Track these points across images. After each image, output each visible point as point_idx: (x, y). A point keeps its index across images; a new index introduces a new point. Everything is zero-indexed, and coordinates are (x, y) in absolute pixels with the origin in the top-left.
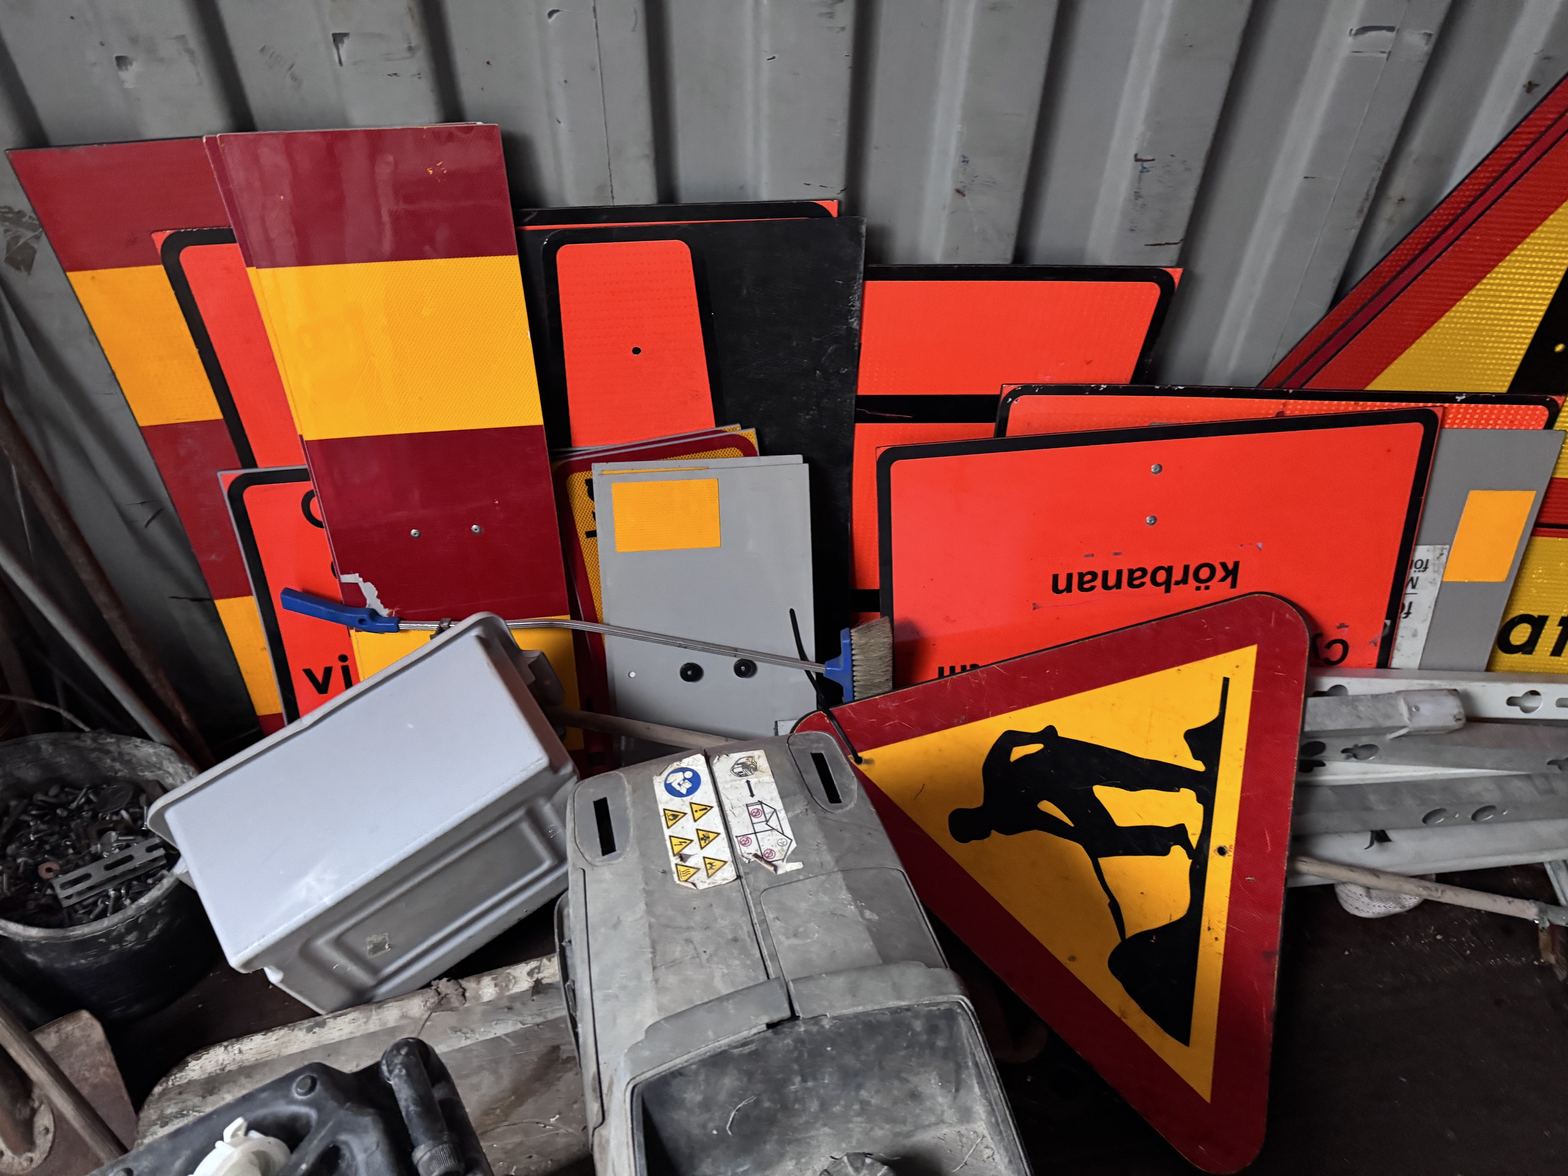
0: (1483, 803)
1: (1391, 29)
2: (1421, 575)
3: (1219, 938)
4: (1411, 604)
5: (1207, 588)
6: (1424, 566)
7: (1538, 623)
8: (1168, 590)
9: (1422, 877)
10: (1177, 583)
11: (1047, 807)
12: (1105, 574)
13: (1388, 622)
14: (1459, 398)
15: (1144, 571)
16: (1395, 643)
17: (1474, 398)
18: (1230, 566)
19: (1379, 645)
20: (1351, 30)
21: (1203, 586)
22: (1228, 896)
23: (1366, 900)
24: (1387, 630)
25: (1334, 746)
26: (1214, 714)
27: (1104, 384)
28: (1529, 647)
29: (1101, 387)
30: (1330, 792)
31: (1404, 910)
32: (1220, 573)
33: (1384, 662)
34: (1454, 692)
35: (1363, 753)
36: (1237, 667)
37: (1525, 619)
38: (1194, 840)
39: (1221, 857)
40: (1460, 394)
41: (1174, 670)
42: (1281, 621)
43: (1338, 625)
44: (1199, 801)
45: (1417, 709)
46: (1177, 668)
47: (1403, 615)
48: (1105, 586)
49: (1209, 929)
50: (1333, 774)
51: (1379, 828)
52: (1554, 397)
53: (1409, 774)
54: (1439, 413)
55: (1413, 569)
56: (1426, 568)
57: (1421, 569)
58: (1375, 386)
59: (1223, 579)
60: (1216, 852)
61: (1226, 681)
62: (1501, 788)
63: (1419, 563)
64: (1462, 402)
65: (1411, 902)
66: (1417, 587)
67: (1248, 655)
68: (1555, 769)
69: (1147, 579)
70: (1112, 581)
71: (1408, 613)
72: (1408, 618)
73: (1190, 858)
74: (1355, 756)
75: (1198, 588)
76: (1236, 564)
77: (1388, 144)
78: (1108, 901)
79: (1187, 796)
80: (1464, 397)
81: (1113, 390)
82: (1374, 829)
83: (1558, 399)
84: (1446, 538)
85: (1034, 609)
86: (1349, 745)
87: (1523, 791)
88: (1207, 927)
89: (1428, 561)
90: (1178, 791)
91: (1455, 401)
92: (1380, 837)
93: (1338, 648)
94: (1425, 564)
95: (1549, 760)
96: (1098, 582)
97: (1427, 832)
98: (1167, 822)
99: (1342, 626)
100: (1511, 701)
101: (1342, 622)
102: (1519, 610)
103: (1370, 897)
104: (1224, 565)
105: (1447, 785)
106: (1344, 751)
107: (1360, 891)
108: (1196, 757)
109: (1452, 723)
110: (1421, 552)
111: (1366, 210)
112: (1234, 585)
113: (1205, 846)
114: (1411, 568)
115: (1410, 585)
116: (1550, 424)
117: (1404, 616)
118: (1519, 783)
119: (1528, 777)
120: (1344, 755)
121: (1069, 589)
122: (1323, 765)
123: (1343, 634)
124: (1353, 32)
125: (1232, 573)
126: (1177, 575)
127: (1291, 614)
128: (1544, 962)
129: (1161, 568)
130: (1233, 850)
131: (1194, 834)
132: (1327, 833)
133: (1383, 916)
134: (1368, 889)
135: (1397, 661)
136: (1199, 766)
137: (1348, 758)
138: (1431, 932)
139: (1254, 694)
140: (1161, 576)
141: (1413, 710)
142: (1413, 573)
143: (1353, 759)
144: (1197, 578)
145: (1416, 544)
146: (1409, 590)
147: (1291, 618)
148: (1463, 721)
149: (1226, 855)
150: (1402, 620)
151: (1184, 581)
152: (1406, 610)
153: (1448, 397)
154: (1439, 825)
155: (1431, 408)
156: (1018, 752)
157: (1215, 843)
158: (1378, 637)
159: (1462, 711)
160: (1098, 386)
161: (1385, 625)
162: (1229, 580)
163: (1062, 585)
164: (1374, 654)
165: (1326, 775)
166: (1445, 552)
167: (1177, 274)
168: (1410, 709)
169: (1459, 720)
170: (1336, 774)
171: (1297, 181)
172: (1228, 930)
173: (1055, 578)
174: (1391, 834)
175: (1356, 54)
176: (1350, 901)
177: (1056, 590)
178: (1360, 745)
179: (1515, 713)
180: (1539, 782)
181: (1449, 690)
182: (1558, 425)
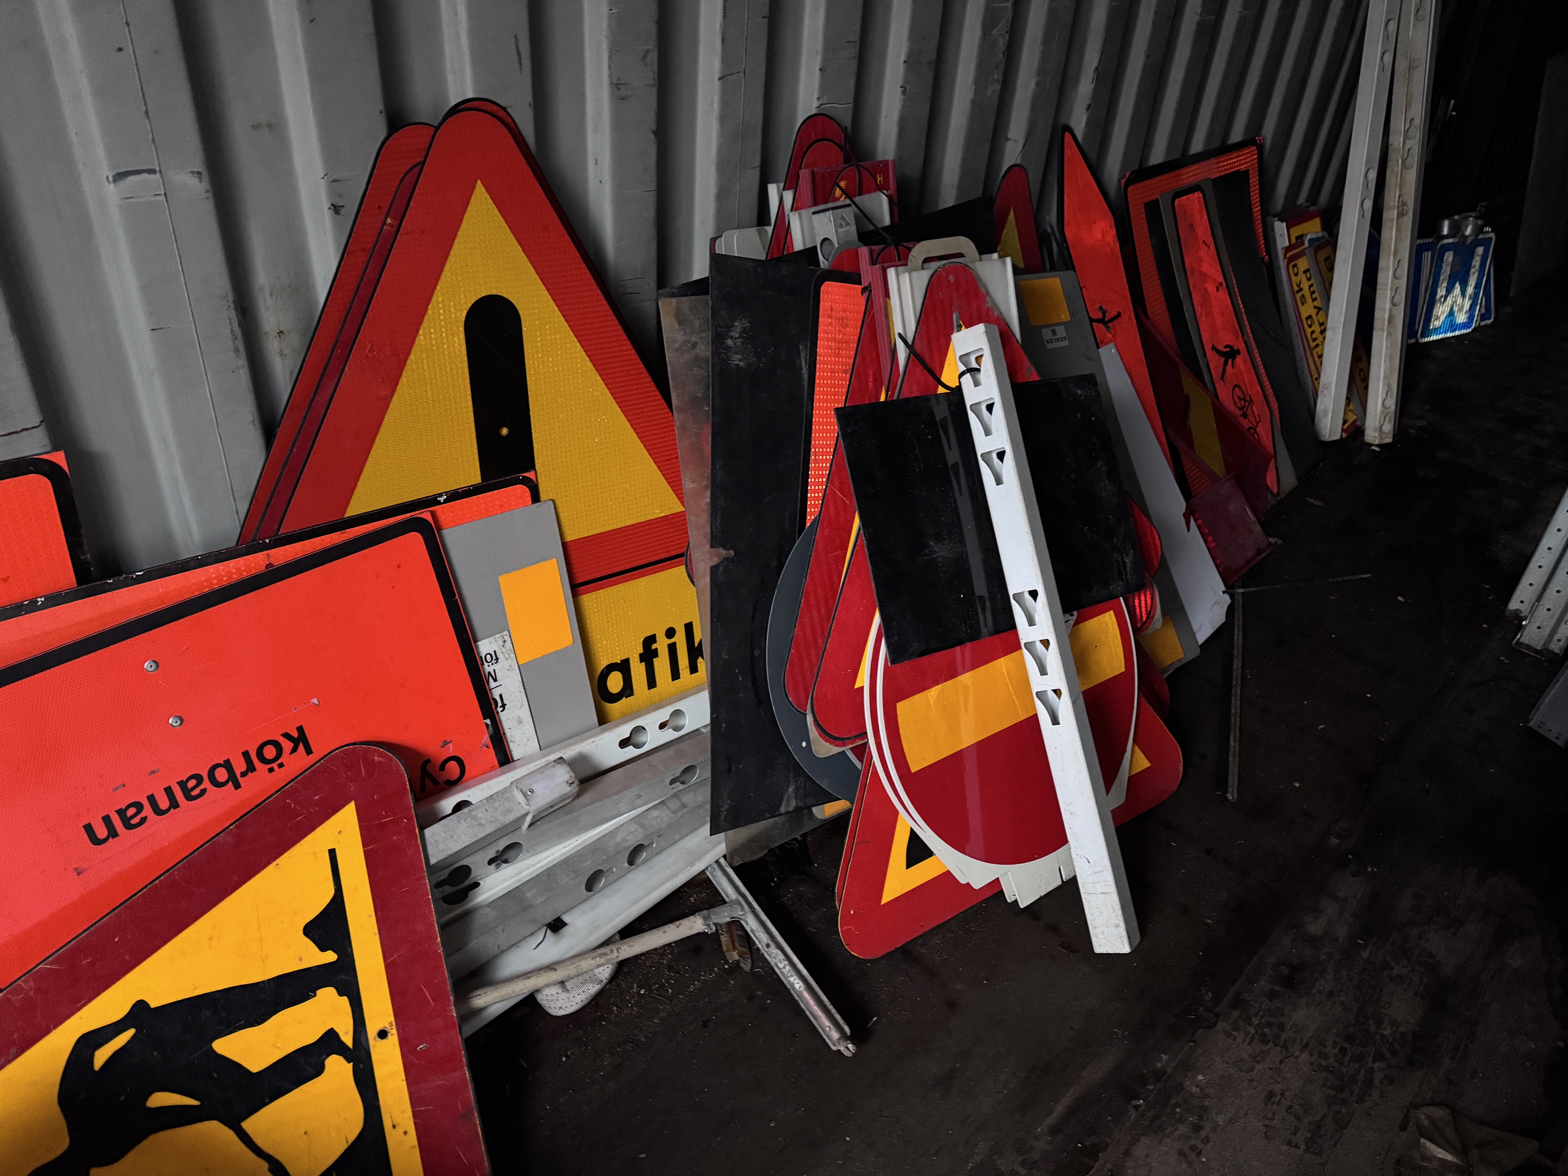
0: (629, 847)
1: (152, 171)
2: (496, 667)
3: (408, 1130)
4: (501, 696)
5: (281, 766)
6: (494, 658)
7: (624, 667)
8: (237, 786)
9: (607, 943)
10: (243, 774)
11: (161, 1099)
12: (151, 799)
13: (488, 721)
14: (442, 499)
15: (199, 778)
16: (505, 738)
17: (454, 496)
18: (295, 734)
19: (491, 745)
20: (107, 177)
21: (275, 765)
22: (404, 1078)
23: (564, 995)
24: (491, 728)
25: (477, 863)
26: (329, 892)
27: (41, 597)
28: (628, 690)
29: (38, 602)
30: (488, 910)
31: (603, 984)
32: (287, 745)
33: (505, 758)
34: (560, 761)
35: (509, 855)
36: (340, 832)
37: (611, 668)
38: (348, 1039)
39: (384, 1041)
40: (441, 495)
41: (271, 868)
42: (371, 765)
43: (441, 744)
44: (341, 994)
45: (532, 791)
46: (274, 864)
47: (500, 709)
48: (159, 812)
49: (394, 1126)
50: (487, 891)
51: (550, 918)
52: (525, 474)
53: (559, 853)
54: (429, 518)
55: (486, 664)
56: (497, 659)
57: (494, 661)
58: (352, 511)
59: (294, 750)
60: (378, 1039)
61: (332, 853)
62: (642, 825)
63: (488, 657)
64: (446, 501)
65: (605, 973)
66: (498, 679)
67: (348, 814)
68: (679, 786)
69: (206, 784)
70: (164, 803)
71: (504, 706)
72: (506, 709)
73: (349, 1062)
74: (506, 861)
75: (271, 770)
76: (300, 729)
77: (221, 283)
78: (266, 1165)
79: (327, 995)
80: (445, 497)
81: (54, 600)
82: (548, 921)
83: (530, 475)
84: (501, 625)
85: (79, 874)
86: (491, 853)
87: (662, 816)
88: (391, 1127)
89: (495, 651)
90: (315, 995)
91: (439, 503)
92: (557, 926)
93: (453, 766)
94: (494, 655)
95: (669, 781)
96: (148, 811)
97: (596, 898)
98: (312, 1036)
99: (446, 743)
100: (624, 743)
101: (443, 740)
102: (602, 663)
103: (565, 990)
104: (286, 736)
105: (595, 847)
106: (490, 862)
107: (554, 990)
108: (323, 949)
109: (567, 789)
110: (485, 647)
111: (241, 347)
112: (309, 751)
113: (363, 1040)
114: (483, 664)
115: (491, 680)
116: (536, 498)
117: (502, 709)
118: (655, 813)
119: (662, 803)
120: (493, 866)
121: (113, 833)
122: (477, 885)
123: (451, 751)
124: (111, 179)
125: (300, 739)
126: (239, 766)
127: (381, 755)
128: (733, 962)
129: (218, 766)
130: (394, 1027)
131: (346, 1033)
132: (503, 952)
133: (588, 1001)
134: (562, 983)
135: (516, 752)
136: (330, 957)
137: (498, 866)
138: (635, 991)
139: (366, 853)
140: (221, 774)
141: (528, 794)
142: (488, 668)
143: (504, 865)
144: (263, 760)
145: (476, 641)
146: (492, 684)
147: (381, 759)
148: (577, 783)
149: (389, 1035)
150: (501, 714)
151: (251, 768)
152: (500, 704)
153: (431, 501)
154: (604, 888)
155: (418, 516)
156: (101, 1056)
157: (372, 1030)
158: (486, 738)
159: (572, 774)
160: (33, 602)
161: (487, 725)
162: (301, 747)
163: (101, 832)
164: (491, 755)
165: (482, 894)
166: (507, 638)
167: (59, 458)
168: (525, 795)
169: (573, 783)
170: (491, 889)
171: (145, 335)
172: (415, 1115)
173: (88, 828)
174: (566, 918)
175: (127, 201)
176: (552, 1005)
177: (96, 841)
178: (501, 849)
179: (631, 752)
180: (673, 804)
181: (555, 761)
182: (543, 496)
